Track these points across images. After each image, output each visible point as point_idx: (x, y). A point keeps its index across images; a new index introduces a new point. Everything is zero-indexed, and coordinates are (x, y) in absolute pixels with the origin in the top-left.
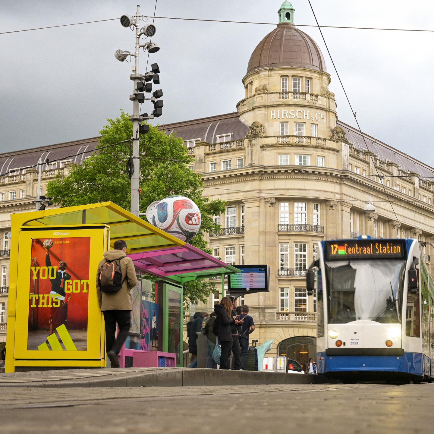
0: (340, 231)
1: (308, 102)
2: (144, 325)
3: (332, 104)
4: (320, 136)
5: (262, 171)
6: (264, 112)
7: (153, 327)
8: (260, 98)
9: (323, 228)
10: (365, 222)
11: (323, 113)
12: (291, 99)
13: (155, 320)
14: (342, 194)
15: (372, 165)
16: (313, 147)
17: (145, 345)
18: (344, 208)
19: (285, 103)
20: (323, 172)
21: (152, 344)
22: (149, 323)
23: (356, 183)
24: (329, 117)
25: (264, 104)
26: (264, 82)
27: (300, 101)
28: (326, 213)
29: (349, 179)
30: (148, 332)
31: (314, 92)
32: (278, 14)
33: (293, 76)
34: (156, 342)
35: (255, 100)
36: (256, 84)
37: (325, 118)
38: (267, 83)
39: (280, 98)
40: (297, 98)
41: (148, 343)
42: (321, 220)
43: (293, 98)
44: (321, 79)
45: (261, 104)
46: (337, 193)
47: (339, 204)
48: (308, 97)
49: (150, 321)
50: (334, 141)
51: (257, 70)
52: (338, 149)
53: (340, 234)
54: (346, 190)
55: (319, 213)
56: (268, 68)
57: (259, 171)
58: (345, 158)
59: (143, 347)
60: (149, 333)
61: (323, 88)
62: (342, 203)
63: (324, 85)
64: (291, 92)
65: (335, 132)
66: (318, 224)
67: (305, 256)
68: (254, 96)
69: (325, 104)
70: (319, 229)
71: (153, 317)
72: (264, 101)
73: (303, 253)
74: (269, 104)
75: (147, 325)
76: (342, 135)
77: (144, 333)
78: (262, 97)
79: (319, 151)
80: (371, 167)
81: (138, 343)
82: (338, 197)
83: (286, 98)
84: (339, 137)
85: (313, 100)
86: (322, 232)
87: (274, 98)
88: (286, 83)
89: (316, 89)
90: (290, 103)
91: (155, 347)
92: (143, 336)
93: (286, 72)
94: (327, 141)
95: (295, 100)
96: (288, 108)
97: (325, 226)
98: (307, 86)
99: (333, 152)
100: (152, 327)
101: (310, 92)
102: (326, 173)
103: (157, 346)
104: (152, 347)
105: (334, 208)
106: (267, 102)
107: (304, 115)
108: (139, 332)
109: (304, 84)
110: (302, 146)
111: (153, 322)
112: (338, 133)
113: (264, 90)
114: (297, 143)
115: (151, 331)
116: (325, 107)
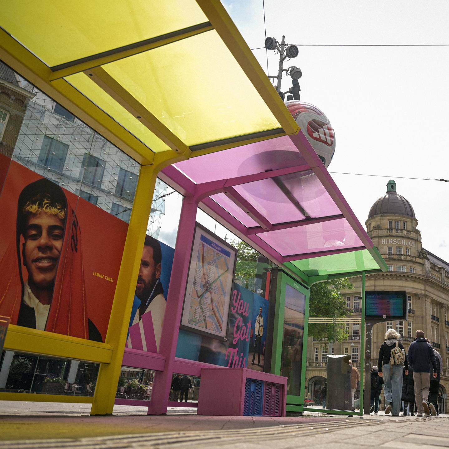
0: (425, 313)
1: (405, 235)
2: (238, 326)
3: (419, 237)
4: (412, 255)
5: (376, 274)
6: (378, 240)
7: (256, 333)
8: (376, 232)
9: (413, 311)
10: (440, 310)
11: (414, 242)
12: (394, 233)
13: (262, 323)
14: (425, 290)
15: (443, 275)
16: (408, 261)
17: (236, 358)
18: (427, 299)
19: (391, 235)
20: (414, 276)
21: (253, 360)
22: (249, 325)
23: (434, 284)
24: (417, 245)
25: (378, 235)
26: (379, 223)
27: (400, 234)
28: (416, 302)
29: (430, 281)
30: (245, 339)
31: (408, 229)
32: (387, 186)
33: (395, 220)
34: (261, 358)
35: (373, 233)
36: (373, 224)
37: (415, 245)
38: (380, 224)
39: (388, 232)
40: (398, 232)
41: (243, 358)
42: (412, 306)
43: (395, 232)
44: (412, 222)
45: (376, 235)
46: (423, 290)
47: (424, 297)
48: (405, 232)
49: (250, 322)
50: (421, 258)
51: (374, 216)
52: (423, 263)
53: (425, 315)
54: (428, 288)
55: (411, 302)
56: (381, 215)
57: (375, 275)
58: (427, 269)
59: (232, 362)
60: (248, 340)
61: (413, 227)
62: (426, 296)
63: (414, 226)
64: (394, 229)
65: (421, 253)
66: (410, 308)
67: (402, 328)
68: (372, 231)
69: (415, 236)
70: (411, 312)
71: (258, 318)
72: (378, 234)
73: (401, 326)
74: (381, 235)
75: (244, 327)
76: (426, 255)
77: (237, 339)
78: (377, 231)
79: (412, 264)
80: (443, 276)
81: (219, 353)
82: (423, 292)
83: (391, 232)
84: (423, 256)
85: (407, 234)
86: (413, 313)
87: (384, 232)
88: (391, 224)
89: (410, 228)
90: (394, 235)
91: (259, 365)
92: (234, 343)
93: (391, 218)
94: (416, 258)
95: (397, 233)
96: (392, 238)
97: (415, 310)
98: (404, 226)
99: (420, 265)
100: (254, 332)
101: (405, 229)
102: (416, 277)
103: (261, 363)
104: (253, 364)
105: (421, 299)
106: (379, 234)
107: (402, 242)
108: (223, 334)
109: (402, 225)
110: (401, 260)
111: (257, 325)
112: (423, 254)
113: (378, 227)
114: (398, 258)
115: (251, 339)
116: (415, 238)
